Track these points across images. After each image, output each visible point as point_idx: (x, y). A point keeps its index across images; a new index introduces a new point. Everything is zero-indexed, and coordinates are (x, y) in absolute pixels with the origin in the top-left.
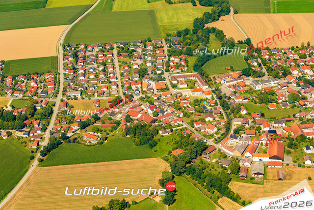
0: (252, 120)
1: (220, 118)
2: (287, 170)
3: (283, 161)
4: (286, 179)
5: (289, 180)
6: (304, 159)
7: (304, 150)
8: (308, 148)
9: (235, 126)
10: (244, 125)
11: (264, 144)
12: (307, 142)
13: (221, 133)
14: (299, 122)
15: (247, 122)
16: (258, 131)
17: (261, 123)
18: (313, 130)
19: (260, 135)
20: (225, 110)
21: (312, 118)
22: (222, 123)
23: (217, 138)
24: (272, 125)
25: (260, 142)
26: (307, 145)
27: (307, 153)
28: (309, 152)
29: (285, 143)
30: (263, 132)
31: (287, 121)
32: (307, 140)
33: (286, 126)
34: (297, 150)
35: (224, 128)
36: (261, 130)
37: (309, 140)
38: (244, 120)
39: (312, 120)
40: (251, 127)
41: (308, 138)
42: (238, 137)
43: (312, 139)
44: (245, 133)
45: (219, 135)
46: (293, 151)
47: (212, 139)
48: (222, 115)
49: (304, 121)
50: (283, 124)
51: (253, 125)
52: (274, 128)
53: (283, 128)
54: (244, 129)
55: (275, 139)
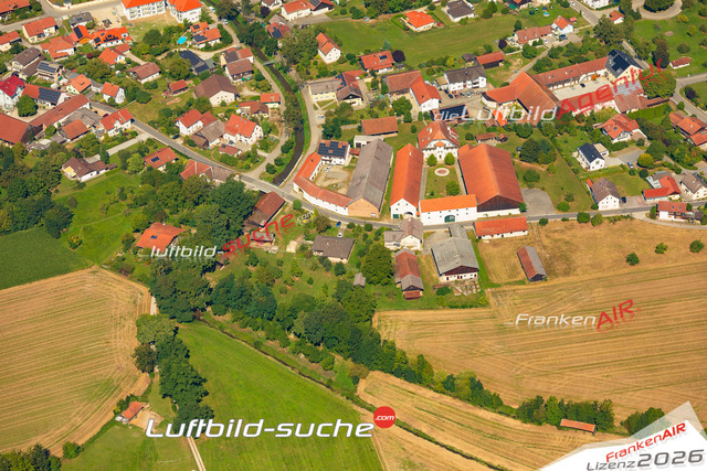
0: (369, 80)
1: (257, 87)
2: (546, 242)
3: (523, 211)
4: (556, 275)
5: (567, 273)
6: (588, 193)
7: (579, 159)
8: (592, 155)
9: (316, 108)
10: (348, 101)
11: (440, 161)
12: (578, 131)
13: (278, 141)
14: (525, 64)
15: (357, 89)
16: (402, 117)
17: (403, 87)
18: (583, 85)
19: (414, 130)
20: (262, 58)
21: (562, 43)
22: (270, 106)
23: (273, 163)
24: (443, 87)
25: (426, 154)
26: (582, 143)
27: (592, 169)
28: (596, 165)
29: (509, 144)
30: (420, 119)
31: (487, 66)
32: (577, 124)
33: (491, 85)
34: (556, 163)
35: (283, 124)
36: (412, 111)
37: (583, 124)
38: (344, 84)
39: (565, 50)
40: (374, 103)
41: (579, 118)
42: (344, 148)
43: (593, 118)
44: (360, 129)
45: (277, 153)
46: (541, 168)
47: (256, 167)
48: (260, 78)
49: (543, 59)
50: (481, 78)
51: (378, 99)
52: (451, 97)
53: (484, 94)
54: (353, 118)
55: (470, 137)
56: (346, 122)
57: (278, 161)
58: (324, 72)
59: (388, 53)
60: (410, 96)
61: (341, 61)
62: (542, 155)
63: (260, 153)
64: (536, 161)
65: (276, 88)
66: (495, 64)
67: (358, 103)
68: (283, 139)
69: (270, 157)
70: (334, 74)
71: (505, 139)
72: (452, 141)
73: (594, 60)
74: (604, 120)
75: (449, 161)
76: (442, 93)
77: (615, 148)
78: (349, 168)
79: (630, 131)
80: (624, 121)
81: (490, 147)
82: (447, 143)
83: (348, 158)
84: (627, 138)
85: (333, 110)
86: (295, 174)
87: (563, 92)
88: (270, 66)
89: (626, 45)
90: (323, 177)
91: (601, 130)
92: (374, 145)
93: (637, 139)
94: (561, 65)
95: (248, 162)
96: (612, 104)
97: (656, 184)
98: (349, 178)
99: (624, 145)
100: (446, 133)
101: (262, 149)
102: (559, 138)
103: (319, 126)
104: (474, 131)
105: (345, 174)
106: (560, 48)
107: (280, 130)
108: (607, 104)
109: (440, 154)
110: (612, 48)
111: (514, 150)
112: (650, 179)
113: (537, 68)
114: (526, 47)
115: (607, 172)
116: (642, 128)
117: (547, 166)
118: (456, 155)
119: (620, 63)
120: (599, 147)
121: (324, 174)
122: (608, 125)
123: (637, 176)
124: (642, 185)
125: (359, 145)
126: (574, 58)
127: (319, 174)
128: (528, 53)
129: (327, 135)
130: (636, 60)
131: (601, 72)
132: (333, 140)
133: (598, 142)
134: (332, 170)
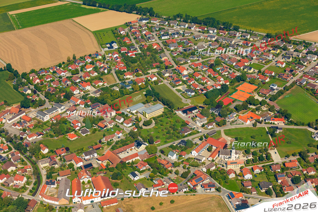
0: (59, 158)
2: (124, 206)
6: (135, 188)
7: (131, 177)
8: (134, 175)
9: (43, 169)
10: (53, 166)
11: (86, 182)
12: (129, 168)
13: (32, 181)
14: (108, 147)
15: (55, 161)
16: (72, 169)
17: (70, 159)
18: (128, 153)
19: (76, 173)
20: (23, 154)
21: (119, 139)
22: (28, 170)
23: (31, 189)
24: (83, 158)
25: (81, 181)
26: (131, 171)
27: (135, 180)
28: (136, 179)
29: (107, 175)
30: (77, 169)
31: (97, 149)
32: (128, 165)
33: (98, 156)
34: (123, 179)
35: (33, 175)
36: (74, 167)
37: (130, 165)
38: (51, 160)
39: (120, 141)
40: (61, 166)
41: (128, 163)
42: (55, 181)
43: (133, 163)
44: (58, 175)
45: (32, 186)
46: (119, 181)
47: (26, 191)
48: (23, 161)
49: (114, 145)
50: (95, 154)
51: (63, 164)
52: (86, 161)
53: (97, 159)
54: (55, 171)
55: (94, 173)
56: (53, 173)
57: (33, 188)
58: (44, 157)
59: (64, 148)
60: (73, 162)
61: (49, 152)
62: (119, 177)
63: (27, 186)
64: (117, 179)
65: (29, 164)
66: (99, 148)
67: (56, 166)
68: (34, 181)
69: (30, 187)
70: (47, 157)
71: (106, 173)
72: (89, 176)
73: (130, 144)
74: (137, 163)
75: (89, 182)
76: (83, 160)
77: (141, 172)
78: (57, 188)
79: (145, 166)
80: (143, 163)
81: (102, 176)
82: (88, 176)
83: (56, 185)
84: (144, 168)
85: (49, 169)
86: (39, 192)
87: (122, 156)
88: (26, 156)
89: (139, 138)
90: (48, 192)
91: (136, 166)
92: (64, 180)
93: (148, 168)
94: (120, 147)
95: (23, 190)
96: (138, 158)
97: (156, 183)
98: (57, 191)
99: (144, 171)
100: (87, 173)
101: (27, 185)
102: (123, 171)
103: (45, 175)
104: (95, 171)
105: (56, 190)
106: (119, 141)
107: (32, 177)
108: (137, 158)
109: (86, 180)
110: (135, 139)
111: (109, 176)
112: (154, 181)
113: (113, 148)
114: (108, 142)
115: (140, 180)
116: (149, 165)
117: (121, 180)
118: (91, 180)
119: (139, 145)
120: (136, 172)
121: (49, 191)
122: (138, 165)
123: (150, 181)
124: (152, 183)
125: (59, 180)
126: (123, 144)
127: (47, 191)
128: (109, 144)
129: (48, 178)
130: (143, 142)
131: (133, 148)
132: (50, 179)
133: (136, 171)
134: (51, 189)
